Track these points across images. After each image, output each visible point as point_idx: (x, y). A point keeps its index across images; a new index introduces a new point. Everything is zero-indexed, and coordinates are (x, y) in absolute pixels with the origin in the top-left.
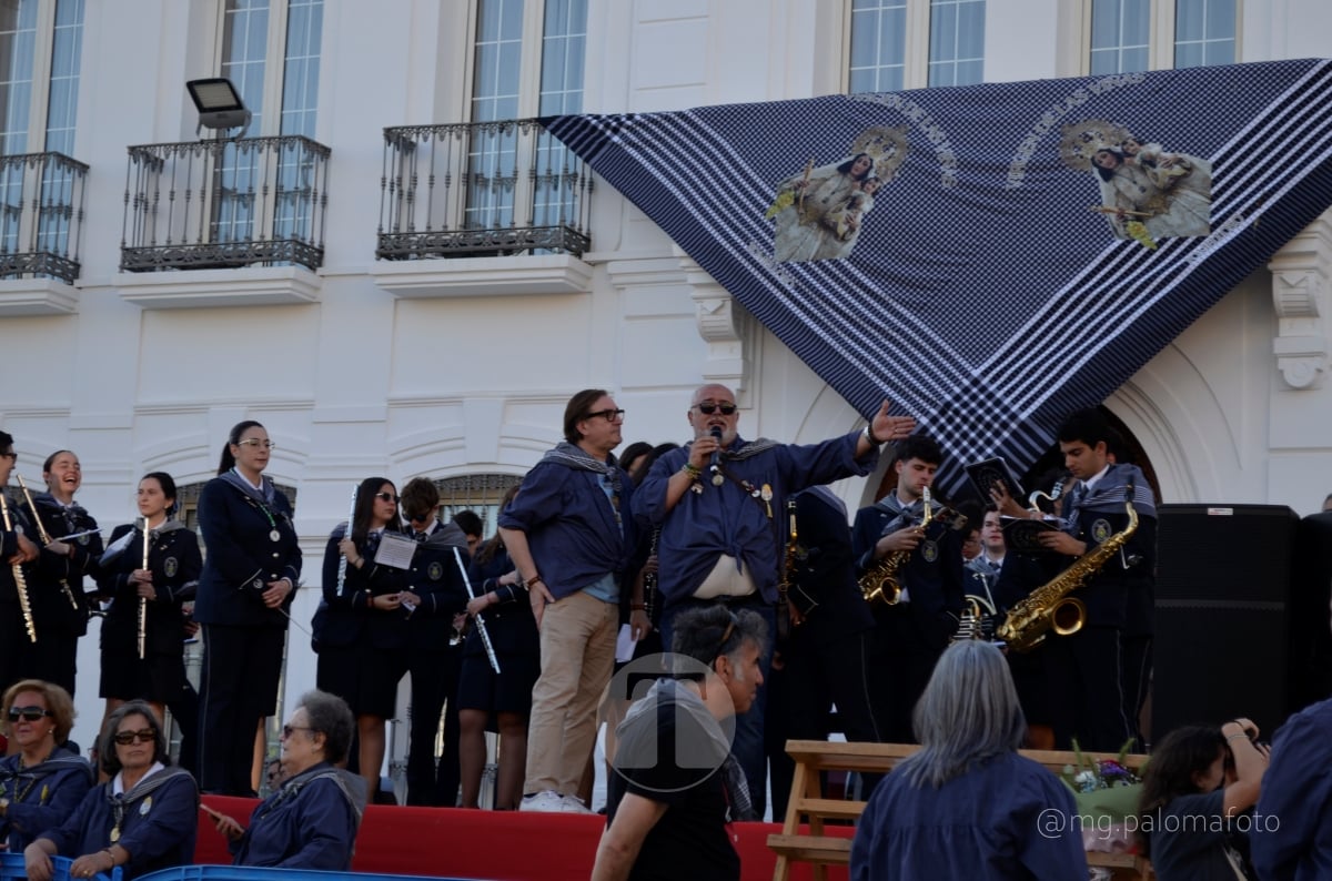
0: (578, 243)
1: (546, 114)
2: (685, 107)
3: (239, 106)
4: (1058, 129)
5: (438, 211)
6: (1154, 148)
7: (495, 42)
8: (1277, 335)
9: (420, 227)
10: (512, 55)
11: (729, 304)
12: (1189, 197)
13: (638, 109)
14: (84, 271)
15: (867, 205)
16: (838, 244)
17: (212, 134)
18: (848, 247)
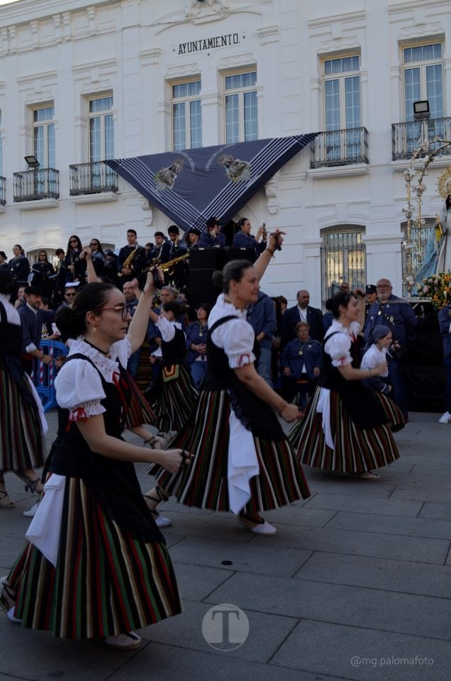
0: (114, 189)
1: (108, 159)
2: (135, 156)
3: (37, 162)
4: (217, 157)
5: (84, 183)
6: (238, 160)
7: (95, 143)
8: (267, 201)
9: (79, 188)
10: (99, 146)
11: (148, 203)
12: (246, 171)
13: (125, 158)
14: (7, 203)
15: (176, 177)
16: (169, 186)
17: (33, 169)
18: (171, 187)
